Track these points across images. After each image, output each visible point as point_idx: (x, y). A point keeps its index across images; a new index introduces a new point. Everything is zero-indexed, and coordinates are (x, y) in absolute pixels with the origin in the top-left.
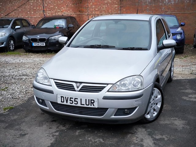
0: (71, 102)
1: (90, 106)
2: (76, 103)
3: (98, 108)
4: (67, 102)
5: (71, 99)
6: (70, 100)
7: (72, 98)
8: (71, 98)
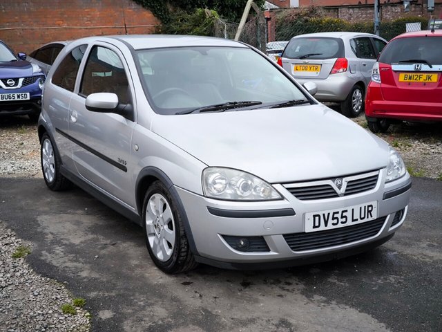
0: (335, 221)
1: (366, 220)
2: (344, 220)
3: (377, 219)
4: (326, 225)
5: (336, 216)
6: (333, 218)
7: (338, 213)
8: (334, 213)
